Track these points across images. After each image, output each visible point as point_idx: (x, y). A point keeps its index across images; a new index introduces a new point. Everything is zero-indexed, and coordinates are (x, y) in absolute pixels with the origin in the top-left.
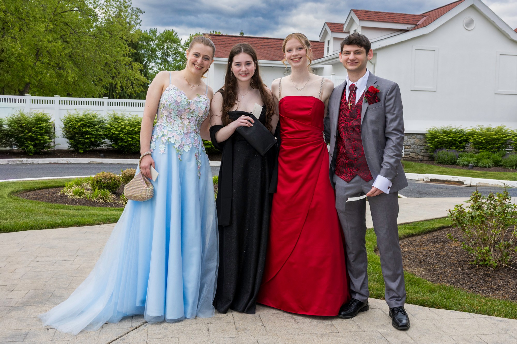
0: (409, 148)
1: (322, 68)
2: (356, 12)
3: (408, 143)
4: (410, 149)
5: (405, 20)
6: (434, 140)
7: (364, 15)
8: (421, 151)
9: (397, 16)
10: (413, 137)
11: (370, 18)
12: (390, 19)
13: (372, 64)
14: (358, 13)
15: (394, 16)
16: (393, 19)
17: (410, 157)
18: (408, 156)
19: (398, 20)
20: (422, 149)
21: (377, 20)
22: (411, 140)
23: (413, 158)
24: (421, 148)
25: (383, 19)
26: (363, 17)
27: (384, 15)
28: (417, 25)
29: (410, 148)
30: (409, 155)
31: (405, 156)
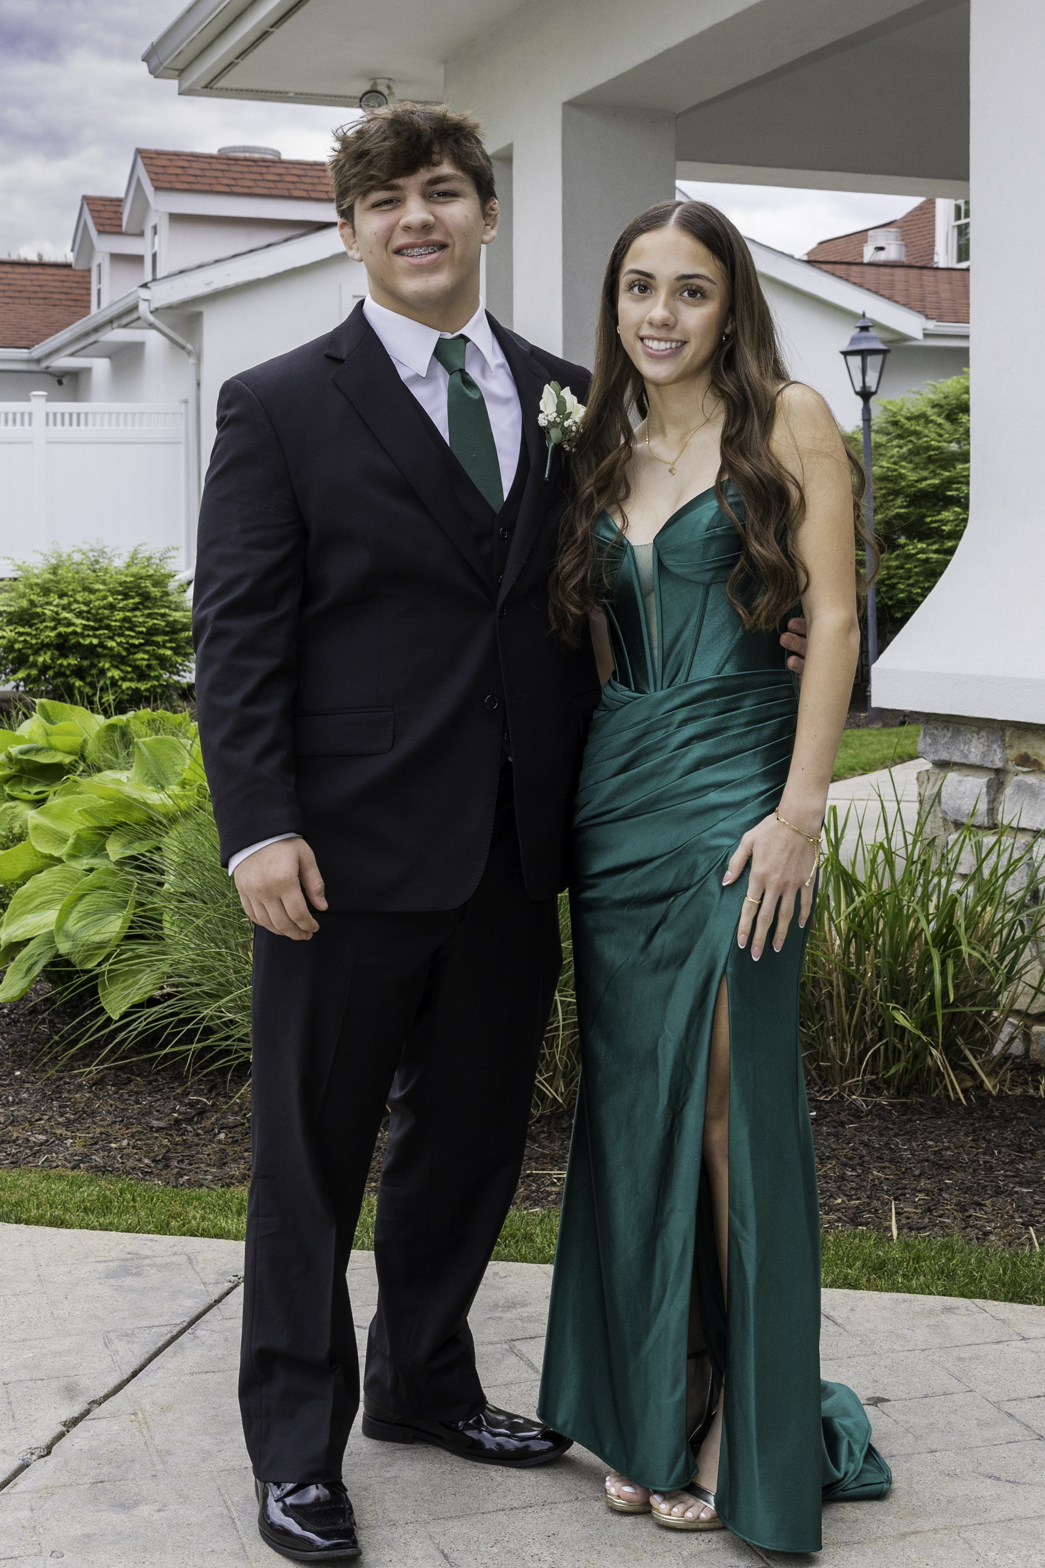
1: (88, 370)
2: (147, 157)
7: (179, 171)
9: (309, 173)
11: (201, 180)
12: (279, 185)
13: (189, 353)
14: (156, 162)
15: (300, 172)
16: (291, 186)
19: (310, 187)
21: (227, 189)
25: (251, 184)
26: (174, 178)
27: (264, 170)
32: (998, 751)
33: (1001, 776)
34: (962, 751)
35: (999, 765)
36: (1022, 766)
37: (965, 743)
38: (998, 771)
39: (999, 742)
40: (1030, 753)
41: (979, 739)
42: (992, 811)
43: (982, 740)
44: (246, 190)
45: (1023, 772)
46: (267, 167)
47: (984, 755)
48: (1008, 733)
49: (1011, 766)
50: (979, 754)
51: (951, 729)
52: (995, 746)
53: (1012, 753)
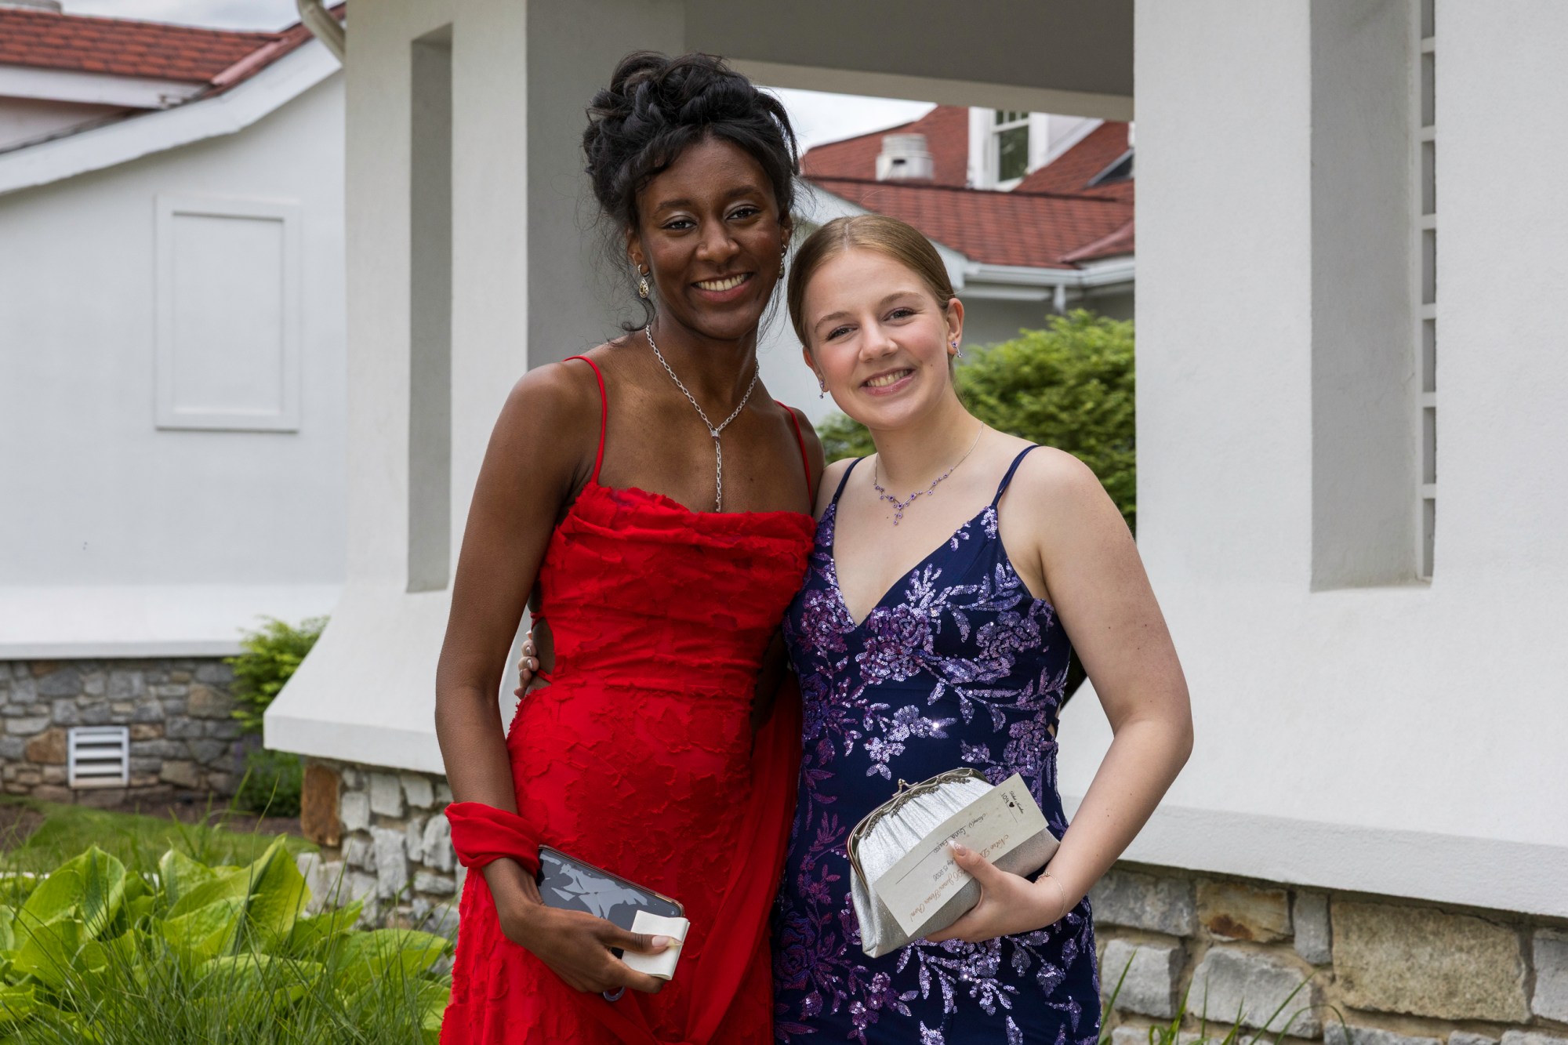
0: (153, 733)
3: (147, 710)
4: (163, 744)
5: (152, 59)
6: (261, 692)
8: (225, 752)
9: (108, 36)
10: (176, 674)
12: (64, 52)
15: (95, 35)
16: (81, 54)
17: (162, 782)
18: (152, 780)
19: (109, 56)
20: (229, 740)
22: (163, 691)
23: (178, 787)
24: (225, 734)
25: (24, 49)
27: (42, 30)
28: (213, 87)
29: (162, 736)
30: (156, 772)
31: (136, 782)
32: (1185, 911)
33: (1189, 946)
34: (1132, 910)
35: (1186, 930)
36: (1222, 933)
37: (1136, 899)
38: (1183, 940)
39: (1187, 899)
40: (1232, 914)
41: (1157, 893)
42: (1177, 996)
43: (1161, 896)
44: (17, 58)
45: (1223, 943)
46: (47, 26)
47: (1165, 916)
48: (1200, 887)
49: (1204, 934)
50: (1157, 914)
51: (1115, 878)
52: (1181, 905)
53: (1206, 916)
